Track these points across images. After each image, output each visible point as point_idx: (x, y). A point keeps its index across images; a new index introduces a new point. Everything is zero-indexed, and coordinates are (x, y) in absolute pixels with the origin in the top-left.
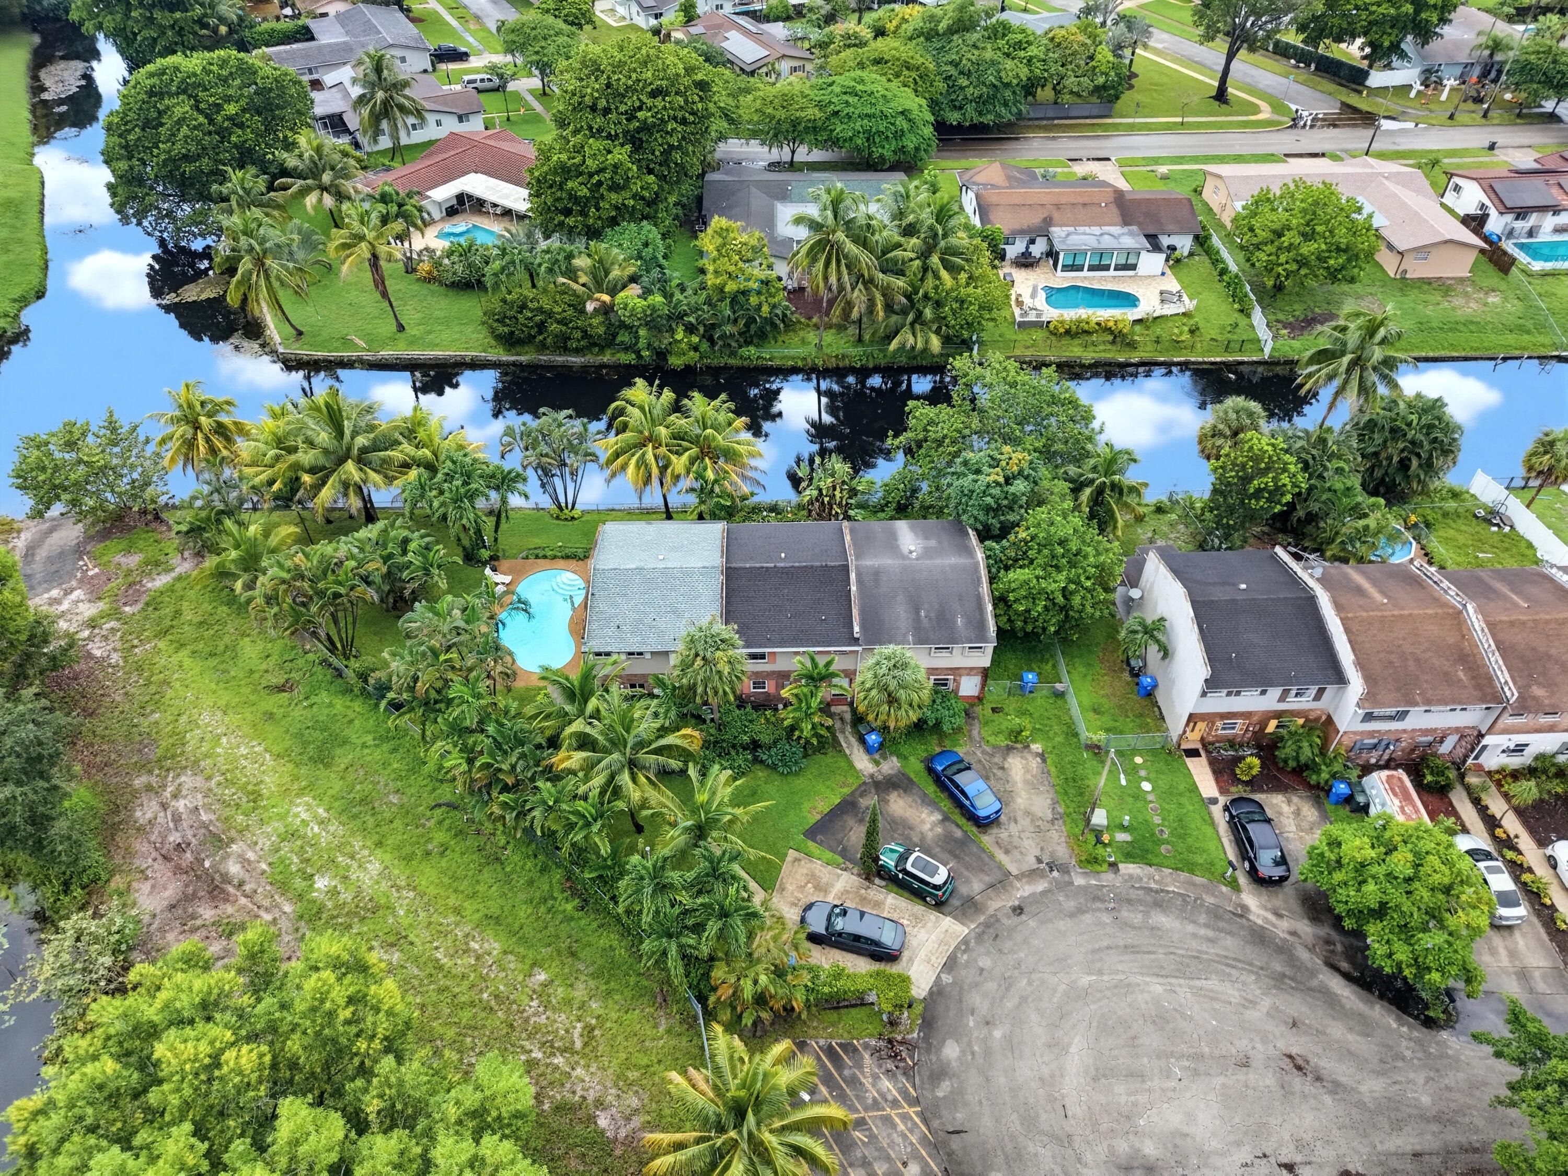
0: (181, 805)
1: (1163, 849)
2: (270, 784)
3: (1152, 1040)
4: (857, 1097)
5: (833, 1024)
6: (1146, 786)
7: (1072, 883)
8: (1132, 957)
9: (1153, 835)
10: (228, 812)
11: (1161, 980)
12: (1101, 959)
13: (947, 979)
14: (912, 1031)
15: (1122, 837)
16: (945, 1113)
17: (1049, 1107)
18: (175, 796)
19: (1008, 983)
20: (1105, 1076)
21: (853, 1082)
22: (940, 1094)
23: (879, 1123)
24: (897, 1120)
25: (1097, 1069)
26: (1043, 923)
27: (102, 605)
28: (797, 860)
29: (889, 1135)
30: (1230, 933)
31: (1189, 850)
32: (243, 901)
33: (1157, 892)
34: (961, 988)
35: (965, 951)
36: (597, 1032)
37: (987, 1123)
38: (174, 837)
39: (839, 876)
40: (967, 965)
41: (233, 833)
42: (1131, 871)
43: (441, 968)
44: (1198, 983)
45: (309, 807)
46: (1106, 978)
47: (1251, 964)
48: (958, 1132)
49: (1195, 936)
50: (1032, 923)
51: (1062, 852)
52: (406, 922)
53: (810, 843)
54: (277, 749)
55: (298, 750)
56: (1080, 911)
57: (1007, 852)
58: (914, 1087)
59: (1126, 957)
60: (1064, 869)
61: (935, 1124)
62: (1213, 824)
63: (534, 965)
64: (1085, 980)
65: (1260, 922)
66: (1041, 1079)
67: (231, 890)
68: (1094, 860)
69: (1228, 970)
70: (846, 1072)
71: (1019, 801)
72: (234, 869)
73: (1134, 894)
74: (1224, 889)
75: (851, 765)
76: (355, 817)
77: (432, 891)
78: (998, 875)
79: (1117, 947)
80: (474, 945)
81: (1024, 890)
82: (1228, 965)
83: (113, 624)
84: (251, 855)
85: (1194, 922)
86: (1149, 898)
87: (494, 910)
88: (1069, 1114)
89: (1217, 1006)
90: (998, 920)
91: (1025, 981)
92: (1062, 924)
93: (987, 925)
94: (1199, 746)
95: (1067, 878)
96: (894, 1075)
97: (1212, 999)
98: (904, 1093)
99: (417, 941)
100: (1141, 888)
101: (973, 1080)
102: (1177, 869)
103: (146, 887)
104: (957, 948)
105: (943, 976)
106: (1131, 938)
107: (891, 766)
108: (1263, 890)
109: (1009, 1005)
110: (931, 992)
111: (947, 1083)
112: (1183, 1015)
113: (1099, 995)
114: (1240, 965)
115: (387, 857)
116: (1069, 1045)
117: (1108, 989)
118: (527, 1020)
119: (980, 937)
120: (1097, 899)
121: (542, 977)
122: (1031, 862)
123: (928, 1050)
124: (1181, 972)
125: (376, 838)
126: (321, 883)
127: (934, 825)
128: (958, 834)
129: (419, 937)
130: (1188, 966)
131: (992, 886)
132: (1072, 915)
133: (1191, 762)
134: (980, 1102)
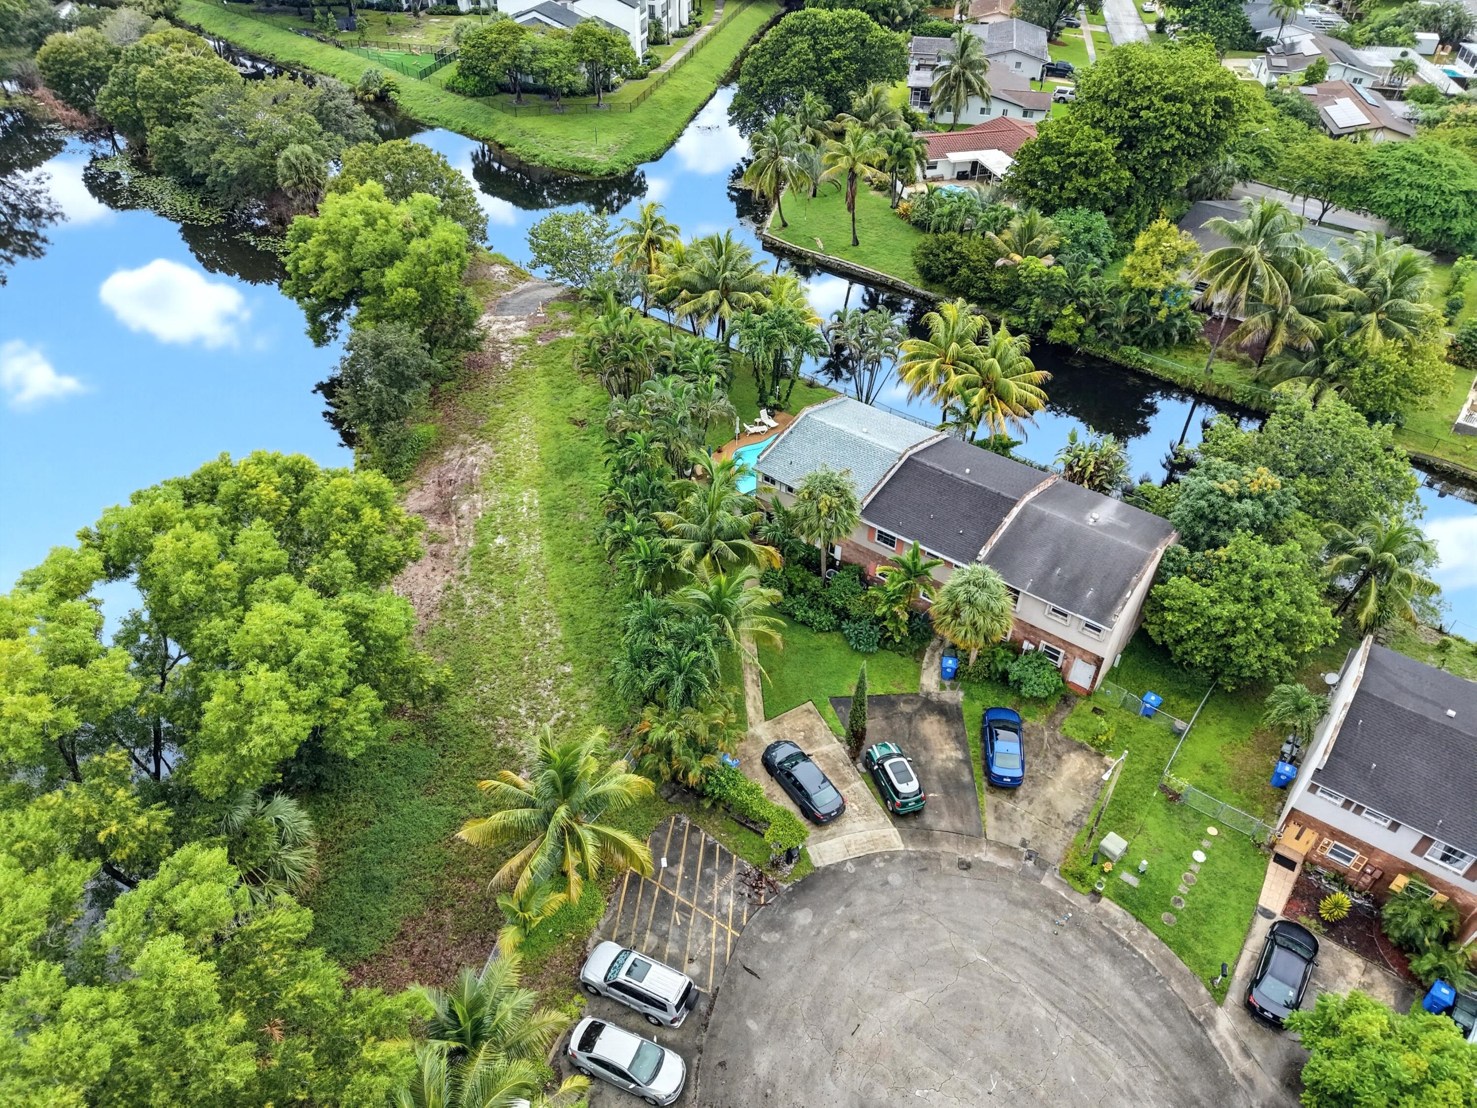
0: (471, 459)
1: (1164, 915)
2: (525, 471)
3: (995, 1044)
4: (700, 892)
5: (729, 833)
6: (1199, 856)
7: (1038, 880)
8: (1041, 972)
9: (1167, 897)
10: (489, 475)
11: (1051, 1008)
12: (1008, 952)
13: (850, 868)
14: (785, 881)
15: (1128, 877)
16: (756, 953)
17: (844, 1016)
18: (472, 453)
19: (901, 907)
20: (919, 1035)
21: (707, 881)
22: (764, 937)
23: (699, 920)
24: (714, 929)
25: (916, 1025)
26: (978, 889)
27: (528, 334)
28: (809, 711)
29: (698, 934)
30: (1169, 1027)
31: (1195, 935)
32: (454, 527)
33: (1123, 943)
34: (857, 882)
35: (885, 861)
36: (569, 724)
37: (782, 984)
38: (452, 475)
39: (832, 742)
40: (876, 871)
41: (481, 488)
42: (1111, 910)
43: (516, 625)
44: (1089, 1039)
45: (532, 496)
46: (996, 968)
47: (1167, 1068)
48: (752, 973)
49: (1127, 1003)
50: (967, 883)
51: (1054, 850)
52: (522, 588)
53: (830, 708)
54: (545, 455)
55: (555, 461)
56: (1024, 904)
57: (998, 818)
58: (749, 919)
59: (1035, 969)
60: (1043, 865)
61: (740, 954)
62: (1248, 933)
63: (569, 660)
64: (975, 955)
65: (1216, 1043)
66: (859, 993)
67: (454, 518)
68: (1080, 877)
69: (1134, 1052)
70: (708, 871)
71: (1051, 789)
72: (464, 507)
73: (1095, 929)
74: (1203, 990)
75: (918, 675)
76: (551, 515)
77: (554, 581)
78: (973, 830)
79: (1034, 955)
80: (548, 626)
81: (987, 855)
82: (1139, 1050)
83: (525, 347)
84: (479, 505)
85: (1139, 993)
86: (1108, 943)
87: (577, 614)
88: (858, 1034)
89: (1090, 1069)
90: (938, 860)
91: (917, 917)
92: (995, 902)
93: (925, 857)
94: (1299, 860)
95: (1037, 873)
96: (742, 900)
97: (1091, 1060)
98: (737, 916)
99: (519, 604)
100: (1108, 930)
101: (800, 950)
102: (1163, 940)
103: (418, 494)
104: (881, 854)
105: (849, 864)
106: (1053, 956)
107: (954, 696)
108: (1250, 1022)
109: (885, 922)
110: (827, 868)
111: (778, 936)
112: (1045, 1050)
113: (976, 975)
114: (1153, 1059)
115: (547, 547)
116: (909, 989)
117: (991, 978)
118: (536, 688)
119: (909, 860)
120: (1053, 908)
121: (568, 670)
122: (1015, 840)
123: (784, 903)
124: (1081, 1018)
125: (551, 533)
126: (499, 540)
127: (949, 759)
128: (966, 778)
129: (521, 602)
130: (1093, 1019)
131: (958, 833)
132: (1013, 902)
133: (1273, 867)
134: (791, 968)
